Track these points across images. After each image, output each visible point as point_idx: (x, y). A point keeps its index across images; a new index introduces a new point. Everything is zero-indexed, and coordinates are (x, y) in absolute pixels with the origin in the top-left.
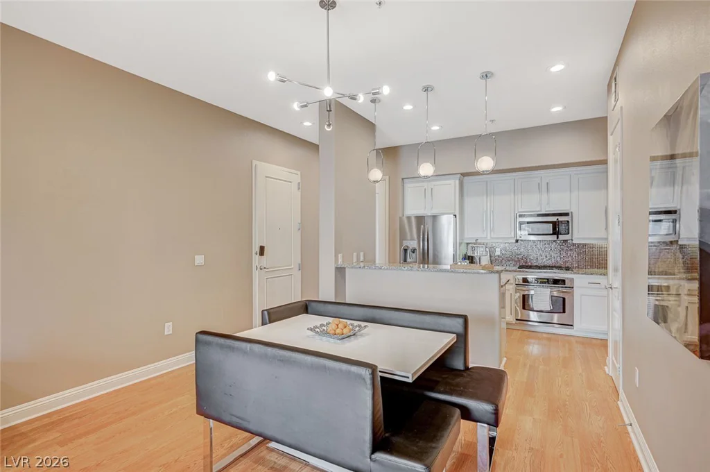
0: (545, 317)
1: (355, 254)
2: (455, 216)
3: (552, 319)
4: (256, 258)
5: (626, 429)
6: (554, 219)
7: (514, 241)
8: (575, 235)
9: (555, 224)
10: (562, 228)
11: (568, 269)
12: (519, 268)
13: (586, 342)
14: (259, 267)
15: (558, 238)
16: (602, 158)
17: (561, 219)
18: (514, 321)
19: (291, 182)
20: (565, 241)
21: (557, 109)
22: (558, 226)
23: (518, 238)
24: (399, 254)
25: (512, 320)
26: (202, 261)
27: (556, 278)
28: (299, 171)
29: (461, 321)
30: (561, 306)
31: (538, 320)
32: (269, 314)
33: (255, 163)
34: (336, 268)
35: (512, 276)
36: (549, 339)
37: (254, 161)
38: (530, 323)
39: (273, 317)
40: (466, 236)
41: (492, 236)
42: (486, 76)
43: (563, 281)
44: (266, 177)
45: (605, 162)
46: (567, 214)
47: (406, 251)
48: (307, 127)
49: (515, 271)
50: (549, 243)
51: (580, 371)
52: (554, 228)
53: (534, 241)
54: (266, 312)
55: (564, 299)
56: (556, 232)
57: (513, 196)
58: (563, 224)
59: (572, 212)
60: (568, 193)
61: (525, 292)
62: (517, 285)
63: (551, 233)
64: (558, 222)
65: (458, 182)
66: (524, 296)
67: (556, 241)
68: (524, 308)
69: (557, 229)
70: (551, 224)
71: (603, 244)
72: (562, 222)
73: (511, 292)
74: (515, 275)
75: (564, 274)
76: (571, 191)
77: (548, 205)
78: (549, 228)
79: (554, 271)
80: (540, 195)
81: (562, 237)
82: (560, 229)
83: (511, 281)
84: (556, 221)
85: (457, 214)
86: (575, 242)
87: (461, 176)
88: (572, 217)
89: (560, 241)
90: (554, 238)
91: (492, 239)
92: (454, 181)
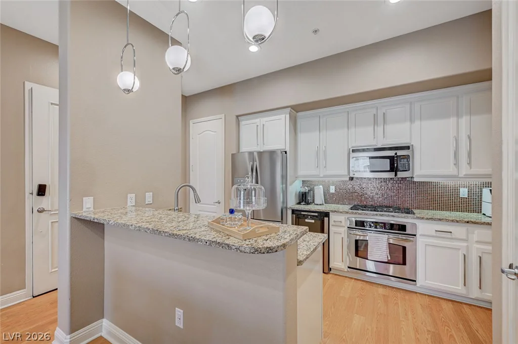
0: (382, 268)
3: (388, 270)
6: (392, 153)
7: (348, 179)
8: (416, 173)
9: (391, 159)
10: (401, 164)
12: (351, 209)
15: (396, 175)
17: (400, 153)
18: (346, 269)
20: (403, 179)
23: (352, 176)
25: (343, 267)
27: (392, 222)
30: (400, 256)
31: (375, 271)
35: (343, 217)
38: (368, 274)
41: (325, 174)
43: (402, 228)
46: (408, 148)
49: (347, 213)
50: (385, 180)
52: (392, 164)
53: (369, 179)
55: (404, 248)
56: (393, 169)
57: (346, 130)
58: (402, 159)
59: (413, 145)
60: (408, 124)
61: (358, 237)
62: (348, 228)
63: (389, 169)
64: (397, 157)
65: (288, 116)
66: (357, 241)
67: (393, 178)
68: (357, 255)
69: (396, 165)
70: (389, 160)
71: (450, 183)
72: (401, 157)
73: (343, 235)
74: (346, 217)
75: (404, 218)
76: (412, 120)
77: (385, 138)
78: (386, 164)
79: (393, 214)
80: (376, 127)
81: (401, 175)
82: (399, 165)
83: (343, 224)
84: (394, 156)
85: (288, 150)
86: (415, 180)
87: (292, 110)
88: (413, 151)
89: (399, 178)
90: (392, 175)
91: (325, 176)
92: (284, 115)
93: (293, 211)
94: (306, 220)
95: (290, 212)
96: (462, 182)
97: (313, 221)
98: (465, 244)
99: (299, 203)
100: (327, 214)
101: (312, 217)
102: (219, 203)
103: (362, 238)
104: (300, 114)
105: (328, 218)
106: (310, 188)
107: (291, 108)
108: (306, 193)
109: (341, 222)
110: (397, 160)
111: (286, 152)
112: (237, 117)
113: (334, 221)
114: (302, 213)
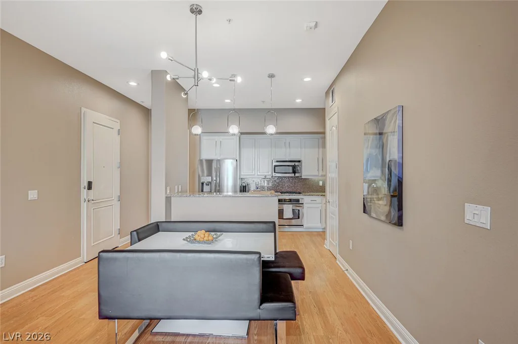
1: (176, 187)
2: (237, 160)
4: (84, 192)
5: (345, 273)
6: (293, 164)
7: (271, 177)
8: (303, 174)
10: (297, 169)
11: (300, 193)
13: (310, 234)
14: (87, 200)
15: (295, 175)
16: (321, 130)
17: (296, 164)
19: (113, 128)
20: (298, 177)
21: (299, 101)
22: (295, 167)
23: (273, 175)
24: (197, 186)
26: (36, 197)
28: (119, 119)
29: (272, 225)
30: (297, 215)
32: (137, 233)
33: (83, 109)
34: (166, 197)
36: (293, 235)
37: (82, 108)
38: (282, 227)
39: (141, 236)
40: (242, 174)
41: (258, 174)
42: (271, 76)
43: (298, 201)
44: (94, 122)
45: (324, 133)
46: (299, 161)
47: (203, 184)
48: (132, 86)
50: (289, 178)
51: (314, 249)
52: (293, 169)
54: (135, 233)
55: (299, 210)
56: (294, 172)
57: (270, 149)
58: (298, 166)
59: (301, 160)
60: (299, 149)
61: (280, 207)
63: (291, 172)
65: (238, 138)
67: (293, 177)
69: (295, 170)
70: (292, 167)
71: (316, 178)
75: (299, 196)
76: (301, 148)
78: (290, 169)
81: (297, 175)
86: (303, 177)
88: (302, 163)
89: (296, 177)
90: (293, 175)
96: (320, 178)
98: (320, 205)
104: (243, 136)
108: (246, 186)
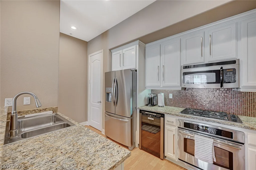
6: (217, 68)
7: (180, 89)
9: (218, 73)
12: (182, 112)
15: (222, 86)
17: (225, 67)
18: (177, 160)
20: (229, 89)
23: (184, 87)
25: (174, 158)
27: (220, 128)
35: (175, 119)
41: (164, 85)
46: (234, 62)
49: (178, 115)
52: (218, 77)
56: (219, 81)
57: (179, 52)
58: (228, 72)
59: (239, 60)
60: (234, 41)
61: (187, 136)
62: (179, 127)
63: (215, 81)
64: (223, 71)
65: (138, 46)
66: (185, 140)
67: (220, 89)
68: (185, 150)
69: (221, 78)
70: (215, 74)
72: (227, 70)
73: (174, 133)
74: (177, 119)
75: (231, 125)
76: (238, 38)
77: (211, 56)
79: (218, 120)
80: (203, 47)
81: (226, 86)
82: (225, 78)
83: (175, 124)
84: (219, 70)
85: (137, 69)
86: (241, 90)
87: (140, 42)
88: (239, 64)
89: (225, 89)
90: (218, 86)
91: (164, 87)
92: (135, 46)
93: (141, 111)
94: (149, 118)
95: (138, 111)
97: (153, 119)
99: (147, 105)
100: (163, 115)
101: (153, 116)
102: (101, 102)
103: (189, 137)
104: (147, 45)
105: (163, 118)
106: (154, 95)
107: (140, 40)
108: (152, 98)
109: (173, 122)
110: (223, 73)
111: (136, 71)
112: (110, 50)
113: (168, 121)
114: (146, 113)
